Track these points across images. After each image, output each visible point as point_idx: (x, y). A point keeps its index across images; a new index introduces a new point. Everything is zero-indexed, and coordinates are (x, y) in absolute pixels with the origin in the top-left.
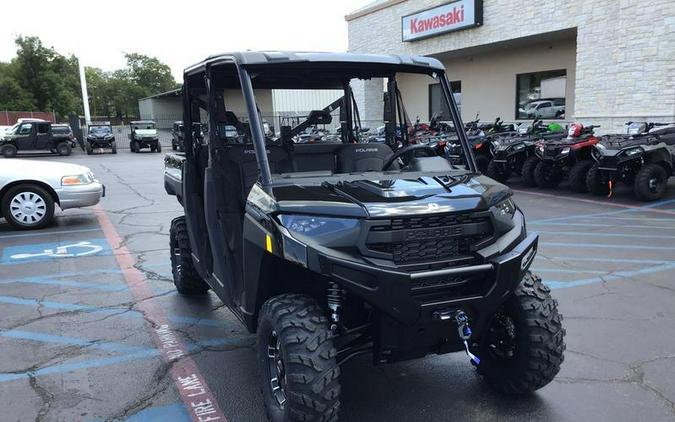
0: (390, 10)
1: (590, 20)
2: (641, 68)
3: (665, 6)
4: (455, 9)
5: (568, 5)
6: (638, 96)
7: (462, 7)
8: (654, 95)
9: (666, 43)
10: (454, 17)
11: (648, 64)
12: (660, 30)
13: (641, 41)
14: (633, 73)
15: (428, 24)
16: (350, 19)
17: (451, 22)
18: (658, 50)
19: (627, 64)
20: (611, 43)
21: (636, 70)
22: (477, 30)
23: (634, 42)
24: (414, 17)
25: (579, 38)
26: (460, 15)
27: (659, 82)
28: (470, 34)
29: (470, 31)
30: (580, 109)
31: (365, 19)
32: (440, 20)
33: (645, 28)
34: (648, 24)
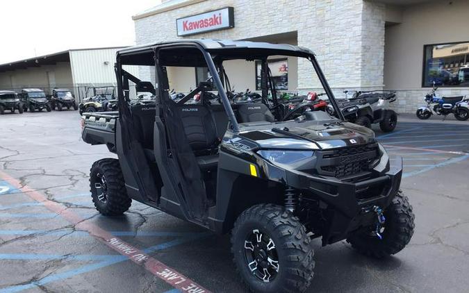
0: (167, 14)
1: (305, 27)
2: (339, 57)
3: (353, 19)
4: (215, 16)
5: (291, 16)
6: (338, 75)
7: (220, 14)
8: (348, 74)
9: (353, 42)
10: (215, 21)
11: (345, 55)
12: (350, 35)
13: (339, 41)
14: (335, 61)
15: (195, 25)
16: (136, 19)
17: (212, 25)
18: (349, 47)
19: (331, 55)
20: (320, 41)
21: (336, 59)
22: (230, 30)
23: (335, 41)
24: (185, 20)
25: (299, 38)
26: (218, 20)
27: (351, 66)
28: (226, 33)
29: (226, 31)
30: (302, 84)
31: (148, 19)
32: (204, 23)
33: (341, 33)
34: (342, 31)
